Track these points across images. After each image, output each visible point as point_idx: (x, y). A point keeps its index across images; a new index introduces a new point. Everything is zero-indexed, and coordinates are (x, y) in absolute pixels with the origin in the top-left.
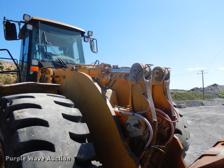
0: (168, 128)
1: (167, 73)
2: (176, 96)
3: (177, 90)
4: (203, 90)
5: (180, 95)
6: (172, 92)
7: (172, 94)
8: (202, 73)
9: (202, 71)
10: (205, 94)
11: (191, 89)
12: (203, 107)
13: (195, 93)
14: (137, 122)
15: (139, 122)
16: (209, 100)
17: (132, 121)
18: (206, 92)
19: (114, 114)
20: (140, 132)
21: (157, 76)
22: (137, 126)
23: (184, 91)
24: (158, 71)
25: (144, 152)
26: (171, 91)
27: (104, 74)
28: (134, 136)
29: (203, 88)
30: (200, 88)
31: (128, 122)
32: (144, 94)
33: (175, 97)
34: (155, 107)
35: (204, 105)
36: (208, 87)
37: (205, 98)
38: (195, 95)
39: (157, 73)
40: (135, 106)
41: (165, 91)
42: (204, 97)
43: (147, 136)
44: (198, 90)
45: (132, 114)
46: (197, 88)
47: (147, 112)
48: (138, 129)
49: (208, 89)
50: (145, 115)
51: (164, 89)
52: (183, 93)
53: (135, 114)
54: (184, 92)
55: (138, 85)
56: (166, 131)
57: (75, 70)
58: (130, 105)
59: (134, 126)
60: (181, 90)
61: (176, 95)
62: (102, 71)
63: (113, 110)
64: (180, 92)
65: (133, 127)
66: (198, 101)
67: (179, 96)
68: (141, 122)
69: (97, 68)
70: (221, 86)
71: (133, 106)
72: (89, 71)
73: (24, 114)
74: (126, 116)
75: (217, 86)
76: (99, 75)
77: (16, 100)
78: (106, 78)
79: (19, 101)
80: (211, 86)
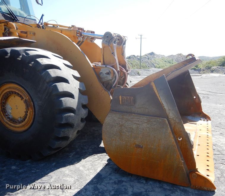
0: (123, 77)
1: (124, 40)
4: (140, 59)
8: (141, 38)
9: (141, 35)
10: (141, 64)
12: (139, 76)
13: (131, 62)
14: (108, 71)
15: (109, 71)
16: (145, 70)
17: (104, 71)
18: (142, 61)
20: (110, 77)
21: (118, 41)
22: (108, 74)
24: (119, 38)
25: (112, 89)
27: (79, 36)
28: (106, 80)
29: (141, 56)
30: (138, 56)
31: (101, 71)
32: (112, 53)
35: (140, 75)
36: (146, 55)
37: (141, 68)
38: (132, 64)
39: (118, 39)
40: (105, 61)
41: (123, 52)
42: (140, 66)
44: (135, 58)
45: (105, 66)
46: (134, 56)
47: (114, 65)
48: (108, 76)
49: (145, 58)
50: (113, 67)
51: (123, 51)
53: (107, 66)
55: (109, 47)
56: (122, 80)
57: (41, 27)
58: (102, 61)
59: (106, 73)
62: (77, 33)
63: (92, 65)
65: (105, 75)
66: (135, 70)
68: (111, 71)
69: (71, 30)
70: (158, 56)
71: (104, 61)
72: (62, 31)
73: (44, 62)
74: (99, 68)
75: (154, 55)
76: (74, 36)
77: (28, 52)
78: (79, 39)
79: (32, 53)
80: (148, 54)
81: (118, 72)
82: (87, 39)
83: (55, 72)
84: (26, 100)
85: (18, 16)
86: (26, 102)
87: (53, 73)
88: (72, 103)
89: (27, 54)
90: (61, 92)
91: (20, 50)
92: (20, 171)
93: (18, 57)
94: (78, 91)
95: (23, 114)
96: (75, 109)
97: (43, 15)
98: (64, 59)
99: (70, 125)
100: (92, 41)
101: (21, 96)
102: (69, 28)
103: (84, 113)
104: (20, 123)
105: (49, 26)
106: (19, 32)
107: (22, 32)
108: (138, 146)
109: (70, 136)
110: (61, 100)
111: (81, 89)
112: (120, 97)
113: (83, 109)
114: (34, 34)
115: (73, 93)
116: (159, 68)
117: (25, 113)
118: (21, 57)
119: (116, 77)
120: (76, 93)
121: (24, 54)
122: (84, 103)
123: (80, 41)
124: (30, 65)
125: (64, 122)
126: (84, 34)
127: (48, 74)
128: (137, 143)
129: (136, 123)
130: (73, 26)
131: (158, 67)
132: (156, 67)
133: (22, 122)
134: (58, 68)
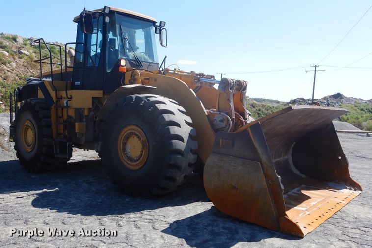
1: (245, 85)
2: (260, 112)
3: (264, 100)
5: (268, 110)
6: (254, 103)
7: (254, 107)
8: (315, 71)
11: (291, 101)
14: (222, 119)
17: (218, 118)
19: (206, 114)
20: (223, 125)
21: (238, 87)
22: (222, 121)
23: (278, 102)
24: (238, 84)
26: (251, 102)
27: (196, 82)
29: (313, 100)
30: (309, 100)
31: (215, 118)
32: (228, 100)
33: (258, 114)
34: (235, 111)
36: (325, 98)
39: (238, 85)
41: (242, 99)
43: (227, 127)
45: (219, 113)
46: (303, 99)
48: (222, 123)
49: (323, 103)
50: (227, 114)
52: (274, 107)
53: (221, 113)
54: (275, 105)
55: (225, 93)
58: (217, 107)
59: (220, 121)
60: (272, 101)
61: (259, 110)
62: (195, 79)
63: (206, 112)
64: (270, 105)
65: (218, 122)
67: (266, 112)
68: (224, 118)
69: (189, 76)
70: (349, 99)
71: (219, 108)
72: (181, 77)
73: (161, 107)
74: (214, 115)
75: (342, 98)
76: (192, 82)
77: (149, 98)
78: (197, 85)
79: (152, 99)
80: (330, 96)
81: (233, 119)
82: (206, 84)
83: (169, 117)
84: (143, 141)
85: (143, 62)
86: (142, 142)
87: (167, 117)
88: (181, 145)
89: (148, 100)
90: (173, 134)
91: (143, 97)
92: (132, 203)
93: (141, 103)
94: (188, 135)
95: (139, 154)
96: (183, 150)
97: (166, 57)
98: (179, 105)
99: (177, 167)
100: (211, 86)
101: (139, 137)
102: (189, 73)
103: (192, 158)
104: (135, 161)
105: (170, 71)
106: (143, 79)
107: (145, 79)
108: (234, 188)
109: (177, 179)
110: (172, 142)
111: (192, 134)
112: (221, 140)
113: (191, 154)
114: (156, 80)
115: (183, 136)
116: (346, 121)
117: (140, 153)
118: (143, 102)
119: (229, 125)
120: (186, 137)
121: (146, 100)
122: (193, 148)
123: (197, 87)
124: (150, 110)
125: (172, 162)
126: (203, 80)
127: (163, 118)
128: (233, 184)
129: (233, 166)
130: (192, 72)
131: (345, 119)
132: (342, 119)
133: (138, 160)
134: (172, 113)
